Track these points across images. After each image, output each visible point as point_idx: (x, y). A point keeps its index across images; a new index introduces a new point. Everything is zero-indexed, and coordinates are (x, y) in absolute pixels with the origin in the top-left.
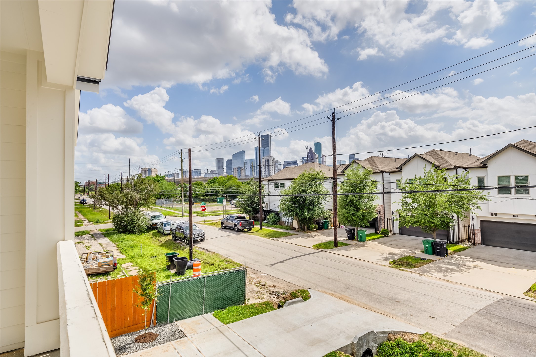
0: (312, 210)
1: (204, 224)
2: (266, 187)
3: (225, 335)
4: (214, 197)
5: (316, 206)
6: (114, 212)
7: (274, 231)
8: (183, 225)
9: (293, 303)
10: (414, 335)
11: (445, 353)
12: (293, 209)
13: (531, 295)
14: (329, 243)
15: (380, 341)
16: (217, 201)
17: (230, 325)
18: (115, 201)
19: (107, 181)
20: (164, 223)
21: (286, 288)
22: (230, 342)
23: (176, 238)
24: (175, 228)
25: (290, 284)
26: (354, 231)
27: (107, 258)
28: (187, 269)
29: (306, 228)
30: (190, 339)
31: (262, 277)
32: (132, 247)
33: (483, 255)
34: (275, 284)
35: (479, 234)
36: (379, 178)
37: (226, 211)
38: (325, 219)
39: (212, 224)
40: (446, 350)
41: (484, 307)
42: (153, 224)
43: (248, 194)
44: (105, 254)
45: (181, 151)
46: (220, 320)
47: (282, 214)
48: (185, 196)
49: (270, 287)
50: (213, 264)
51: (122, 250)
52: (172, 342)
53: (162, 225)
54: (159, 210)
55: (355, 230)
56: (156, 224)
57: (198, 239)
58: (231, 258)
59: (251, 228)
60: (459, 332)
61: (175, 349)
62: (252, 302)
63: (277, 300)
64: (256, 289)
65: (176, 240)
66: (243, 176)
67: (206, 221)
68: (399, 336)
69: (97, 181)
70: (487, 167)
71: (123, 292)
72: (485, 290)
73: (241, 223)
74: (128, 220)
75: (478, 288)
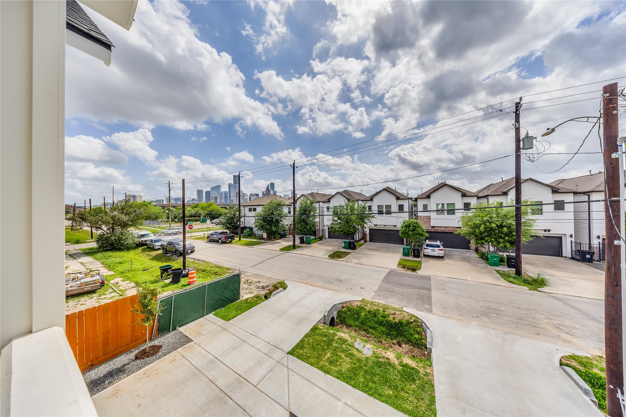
0: (277, 226)
1: (191, 239)
2: (244, 211)
3: (229, 332)
4: (197, 218)
5: (280, 223)
6: (97, 233)
7: (250, 241)
8: (173, 241)
9: (277, 293)
10: (356, 302)
11: (376, 310)
12: (264, 225)
13: (399, 267)
14: (289, 246)
15: (338, 310)
16: (200, 221)
17: (232, 321)
18: (100, 223)
19: (88, 205)
20: (153, 239)
21: (268, 282)
22: (234, 336)
23: (166, 252)
24: (165, 244)
25: (271, 279)
27: (91, 277)
28: (182, 278)
29: (272, 238)
30: (196, 343)
31: (248, 276)
32: (121, 263)
33: (372, 248)
34: (259, 280)
35: (368, 236)
36: (317, 205)
37: (209, 228)
38: (284, 231)
39: (199, 239)
40: (376, 308)
41: (384, 278)
42: (142, 241)
43: (228, 215)
44: (89, 272)
45: (169, 182)
46: (221, 318)
47: (255, 230)
49: (256, 283)
50: (205, 271)
51: (109, 267)
52: (178, 350)
53: (151, 241)
54: (147, 230)
55: (305, 237)
56: (146, 241)
57: (189, 251)
59: (232, 240)
60: (378, 295)
61: (183, 356)
62: (244, 298)
63: (263, 292)
64: (246, 286)
65: (166, 253)
66: (219, 203)
67: (193, 236)
68: (348, 304)
69: (75, 204)
70: (372, 201)
71: (119, 313)
72: (380, 267)
73: (225, 237)
74: (115, 239)
75: (376, 267)
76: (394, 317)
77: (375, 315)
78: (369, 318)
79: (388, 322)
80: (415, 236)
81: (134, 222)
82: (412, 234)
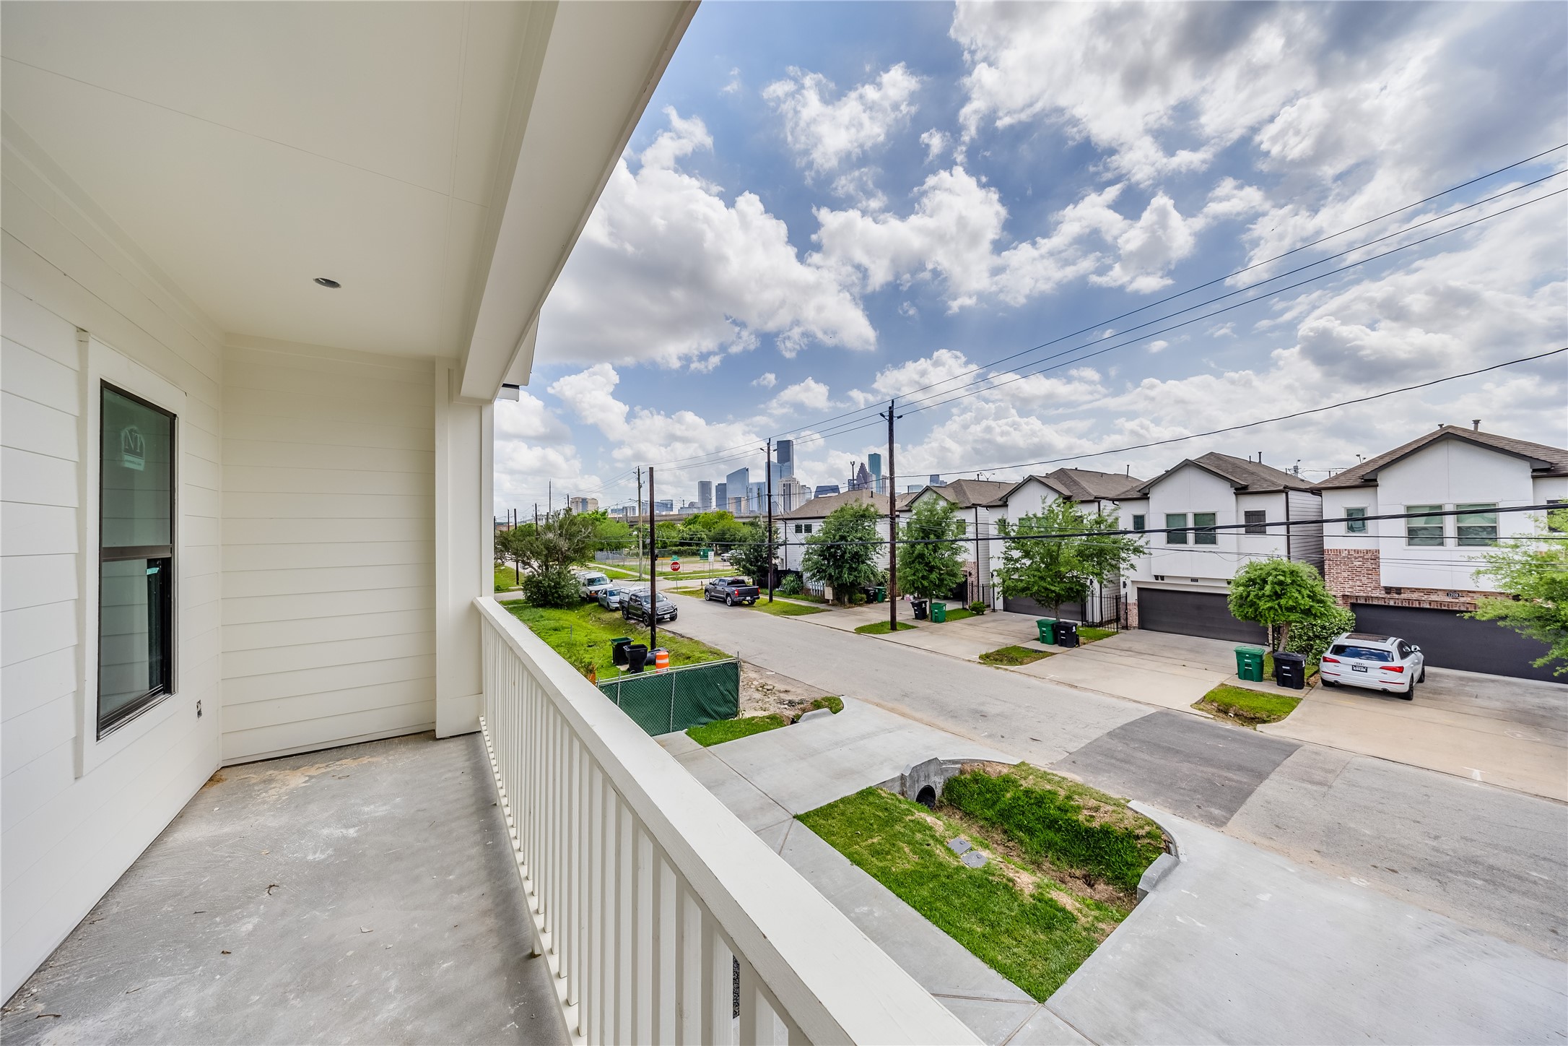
0: (856, 569)
1: (676, 593)
2: (782, 531)
4: (694, 548)
5: (863, 562)
6: (526, 572)
7: (792, 605)
8: (640, 594)
9: (815, 716)
10: (1002, 766)
11: (1047, 791)
12: (824, 568)
13: (1202, 707)
14: (882, 624)
15: (949, 775)
16: (699, 554)
17: (712, 748)
18: (528, 554)
19: (512, 520)
20: (608, 590)
21: (806, 694)
23: (628, 616)
24: (627, 599)
25: (813, 689)
26: (926, 605)
28: (647, 664)
29: (846, 600)
31: (768, 677)
32: (557, 630)
34: (788, 688)
35: (1135, 611)
36: (969, 516)
37: (713, 571)
38: (879, 585)
39: (690, 593)
40: (1048, 787)
41: (1122, 726)
42: (591, 592)
43: (751, 542)
45: (640, 469)
46: (696, 740)
47: (806, 575)
48: (644, 546)
49: (780, 692)
50: (689, 658)
53: (605, 593)
54: (601, 570)
55: (928, 603)
56: (597, 592)
57: (666, 617)
58: (718, 648)
59: (755, 599)
60: (1074, 762)
62: (747, 715)
63: (791, 713)
64: (758, 696)
65: (628, 618)
66: (744, 511)
67: (680, 588)
68: (976, 767)
70: (1148, 498)
72: (1130, 700)
73: (738, 591)
74: (549, 586)
75: (1118, 697)
76: (1092, 817)
77: (1040, 802)
78: (1023, 807)
79: (1069, 824)
80: (1284, 615)
81: (581, 553)
82: (1271, 608)
